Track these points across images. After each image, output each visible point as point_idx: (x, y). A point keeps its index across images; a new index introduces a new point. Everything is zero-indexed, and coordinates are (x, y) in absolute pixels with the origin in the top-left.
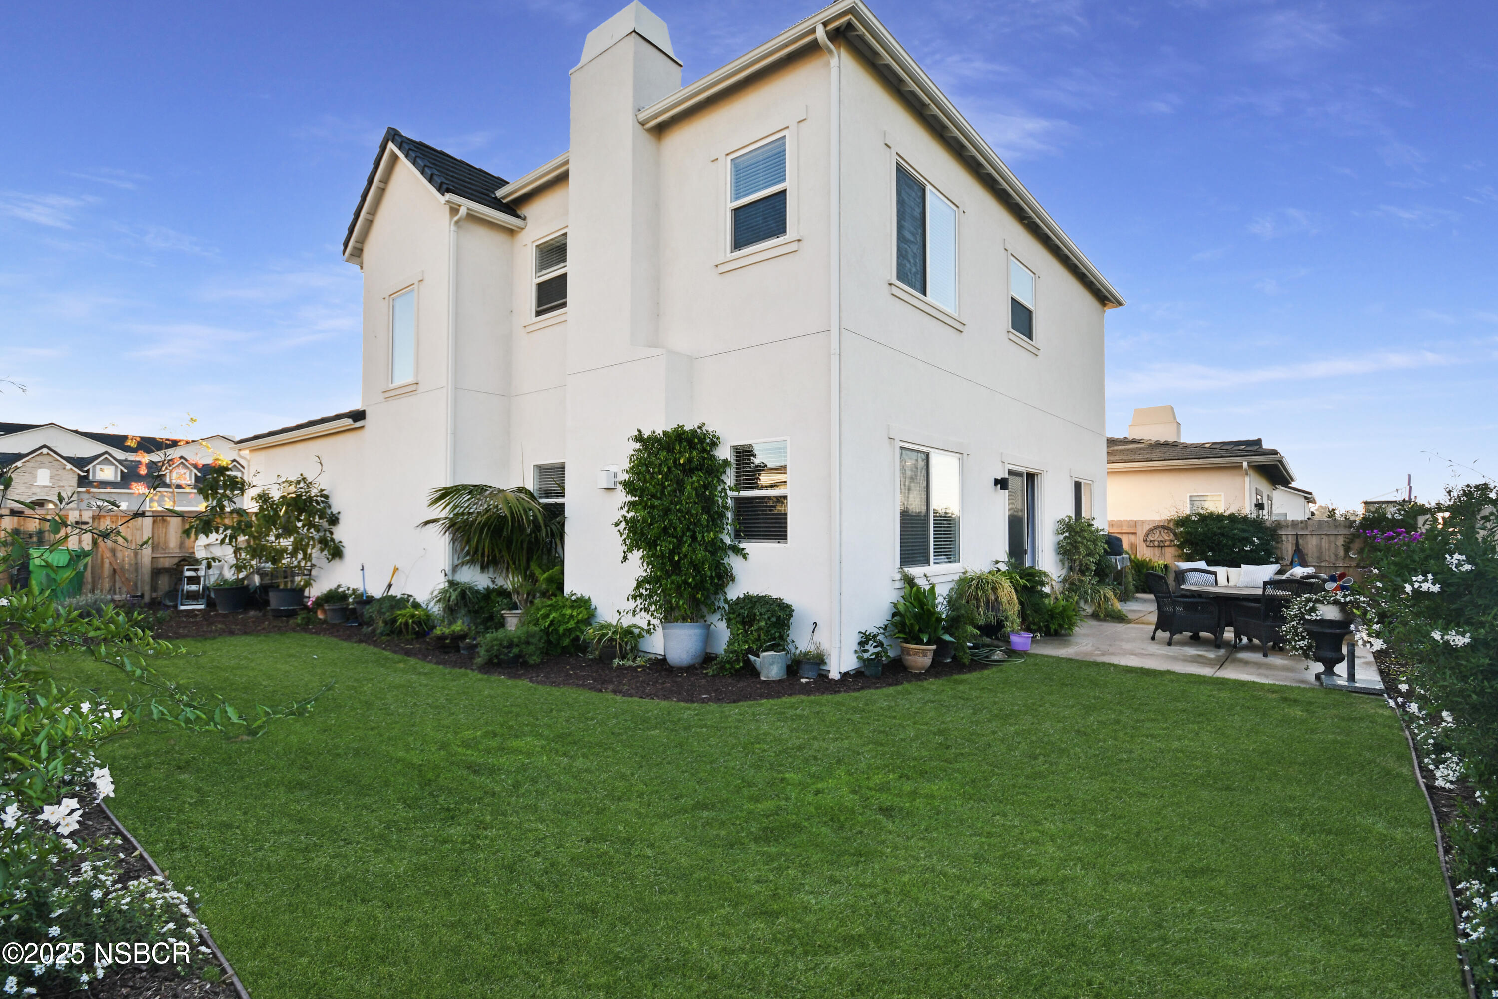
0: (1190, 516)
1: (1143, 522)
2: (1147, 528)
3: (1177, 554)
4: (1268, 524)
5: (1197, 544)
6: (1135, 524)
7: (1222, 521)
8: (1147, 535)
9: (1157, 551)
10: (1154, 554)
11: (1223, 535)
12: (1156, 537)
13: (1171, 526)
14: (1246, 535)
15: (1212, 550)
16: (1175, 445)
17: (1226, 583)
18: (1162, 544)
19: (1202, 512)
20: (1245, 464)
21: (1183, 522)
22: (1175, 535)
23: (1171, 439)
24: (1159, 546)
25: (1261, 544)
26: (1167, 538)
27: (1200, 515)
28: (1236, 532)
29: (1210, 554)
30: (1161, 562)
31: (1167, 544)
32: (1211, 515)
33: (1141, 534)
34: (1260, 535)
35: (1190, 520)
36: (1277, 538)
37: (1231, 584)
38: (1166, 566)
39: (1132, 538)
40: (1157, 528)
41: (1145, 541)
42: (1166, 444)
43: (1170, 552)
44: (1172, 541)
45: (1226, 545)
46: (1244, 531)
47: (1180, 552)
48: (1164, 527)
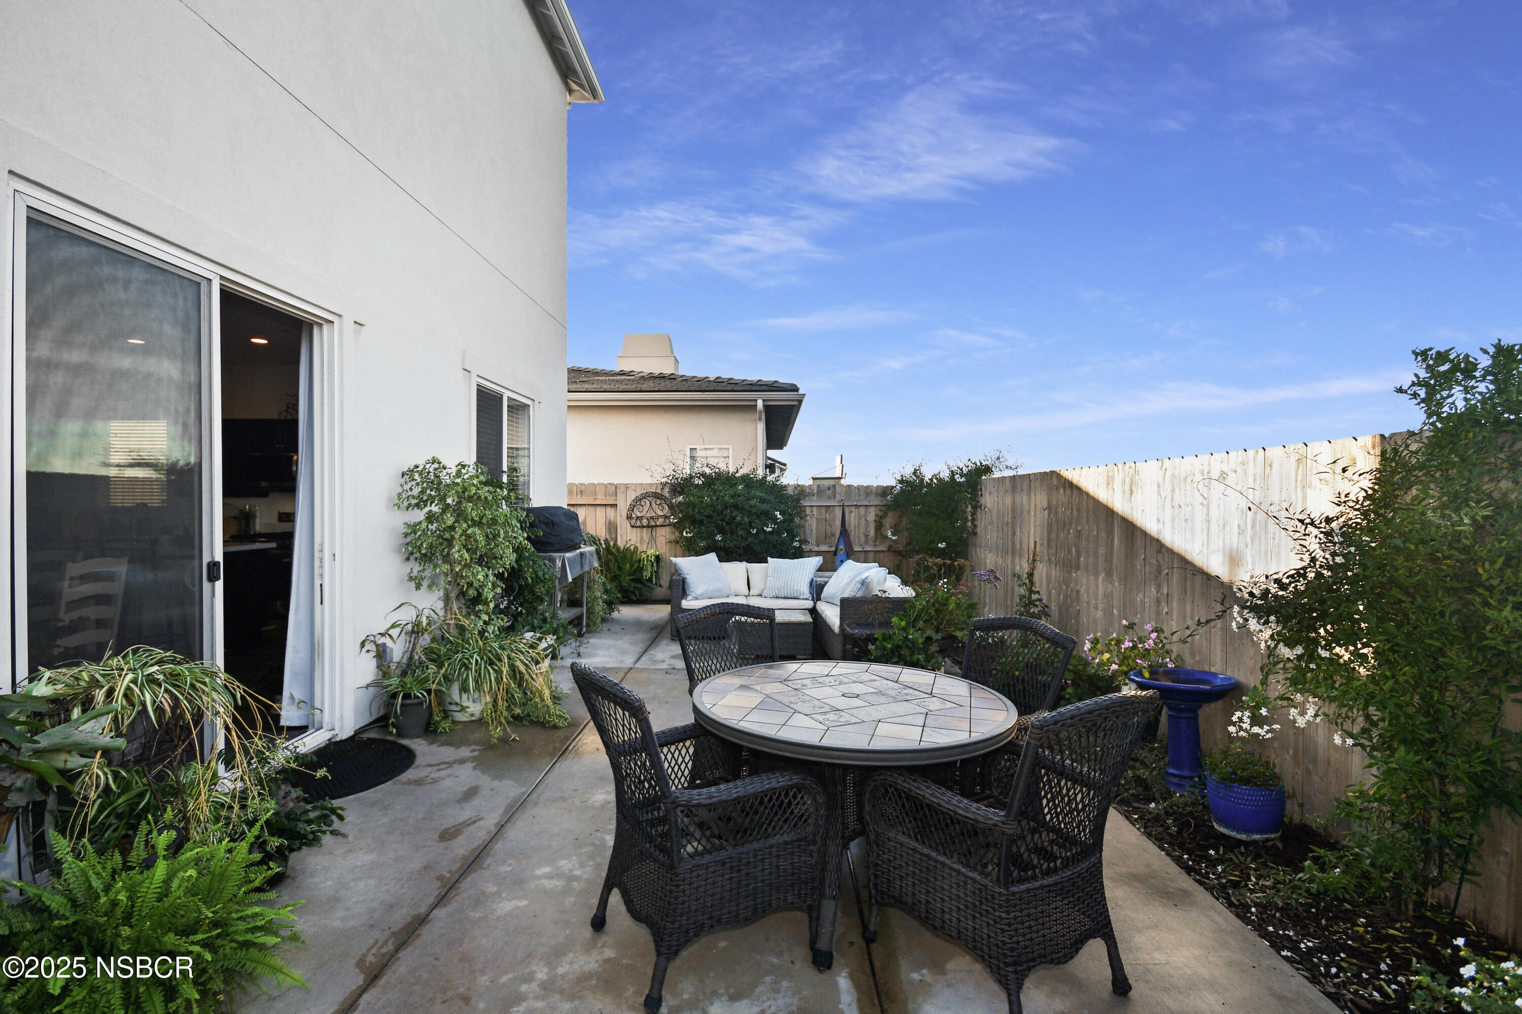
0: (691, 477)
1: (627, 487)
2: (632, 496)
3: (673, 537)
4: (790, 491)
5: (701, 523)
6: (615, 489)
7: (735, 484)
8: (632, 508)
9: (646, 533)
10: (642, 538)
11: (736, 507)
12: (645, 511)
13: (666, 493)
14: (765, 507)
15: (722, 531)
16: (672, 378)
17: (746, 592)
18: (653, 523)
19: (708, 471)
20: (760, 404)
21: (681, 486)
22: (671, 507)
23: (668, 370)
24: (648, 526)
25: (783, 522)
26: (660, 513)
27: (703, 475)
28: (753, 502)
29: (719, 538)
30: (651, 552)
31: (660, 521)
32: (719, 475)
33: (624, 505)
34: (782, 507)
35: (692, 484)
36: (801, 512)
37: (754, 591)
38: (658, 558)
39: (611, 511)
40: (645, 496)
41: (629, 517)
42: (662, 377)
43: (664, 535)
44: (666, 517)
45: (740, 524)
46: (763, 501)
47: (677, 534)
48: (656, 496)
